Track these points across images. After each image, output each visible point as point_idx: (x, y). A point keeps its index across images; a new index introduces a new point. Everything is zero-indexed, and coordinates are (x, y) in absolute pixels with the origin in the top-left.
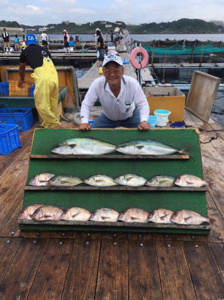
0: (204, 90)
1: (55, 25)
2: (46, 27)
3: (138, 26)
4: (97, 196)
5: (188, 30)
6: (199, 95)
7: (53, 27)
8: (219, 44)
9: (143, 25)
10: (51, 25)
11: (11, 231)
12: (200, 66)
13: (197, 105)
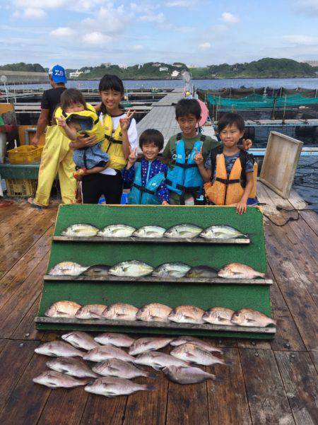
0: (283, 157)
1: (91, 68)
2: (79, 71)
3: (204, 69)
4: (134, 288)
5: (273, 73)
6: (276, 163)
7: (88, 71)
8: (312, 93)
9: (211, 67)
10: (86, 68)
11: (26, 332)
12: (283, 123)
13: (274, 176)
